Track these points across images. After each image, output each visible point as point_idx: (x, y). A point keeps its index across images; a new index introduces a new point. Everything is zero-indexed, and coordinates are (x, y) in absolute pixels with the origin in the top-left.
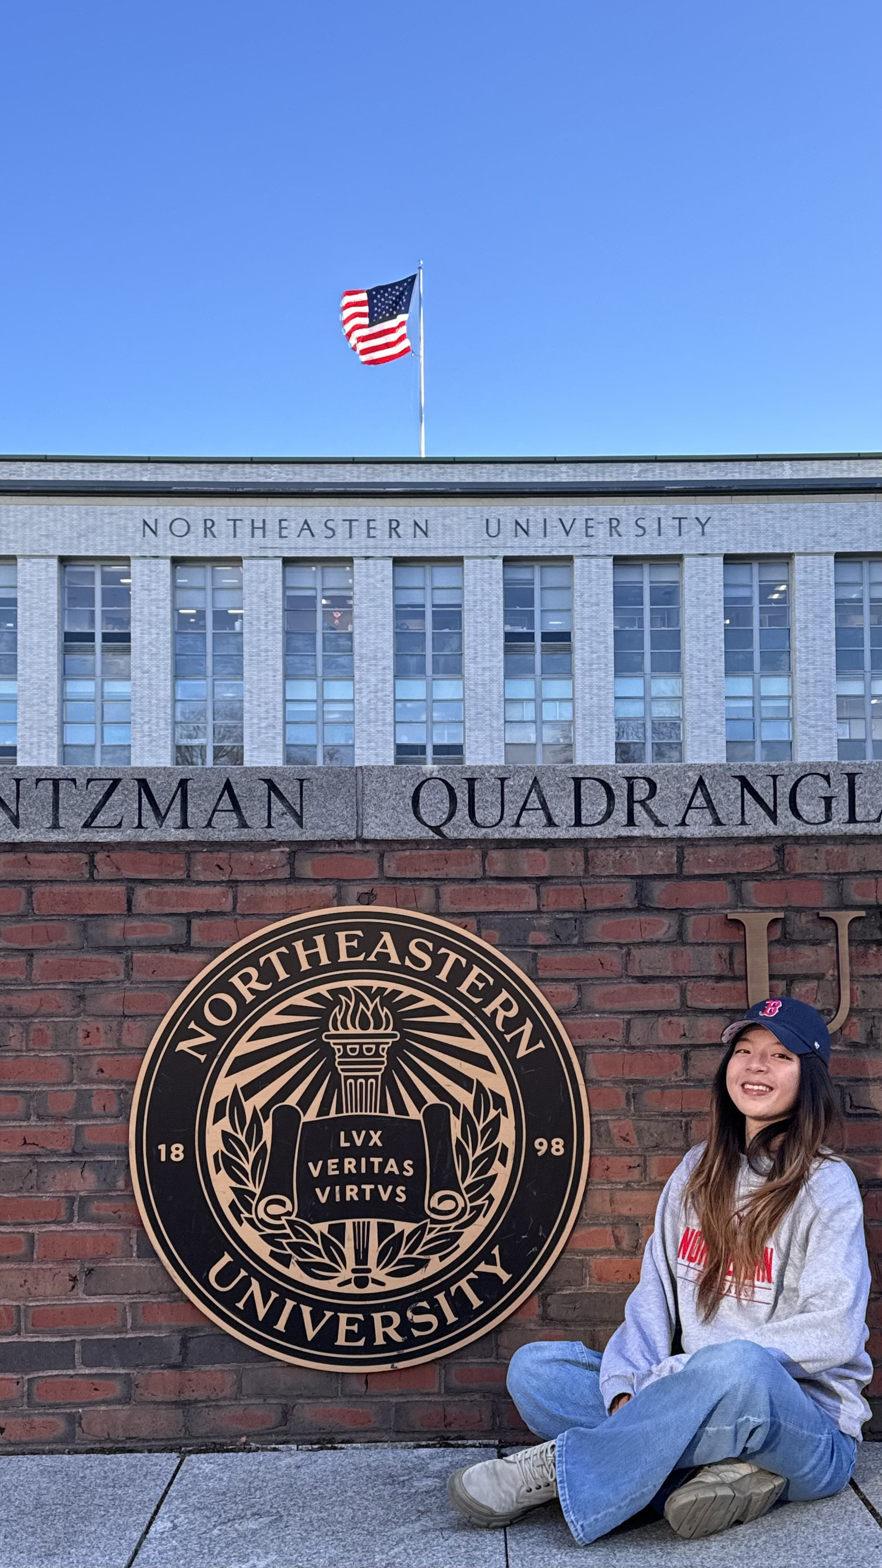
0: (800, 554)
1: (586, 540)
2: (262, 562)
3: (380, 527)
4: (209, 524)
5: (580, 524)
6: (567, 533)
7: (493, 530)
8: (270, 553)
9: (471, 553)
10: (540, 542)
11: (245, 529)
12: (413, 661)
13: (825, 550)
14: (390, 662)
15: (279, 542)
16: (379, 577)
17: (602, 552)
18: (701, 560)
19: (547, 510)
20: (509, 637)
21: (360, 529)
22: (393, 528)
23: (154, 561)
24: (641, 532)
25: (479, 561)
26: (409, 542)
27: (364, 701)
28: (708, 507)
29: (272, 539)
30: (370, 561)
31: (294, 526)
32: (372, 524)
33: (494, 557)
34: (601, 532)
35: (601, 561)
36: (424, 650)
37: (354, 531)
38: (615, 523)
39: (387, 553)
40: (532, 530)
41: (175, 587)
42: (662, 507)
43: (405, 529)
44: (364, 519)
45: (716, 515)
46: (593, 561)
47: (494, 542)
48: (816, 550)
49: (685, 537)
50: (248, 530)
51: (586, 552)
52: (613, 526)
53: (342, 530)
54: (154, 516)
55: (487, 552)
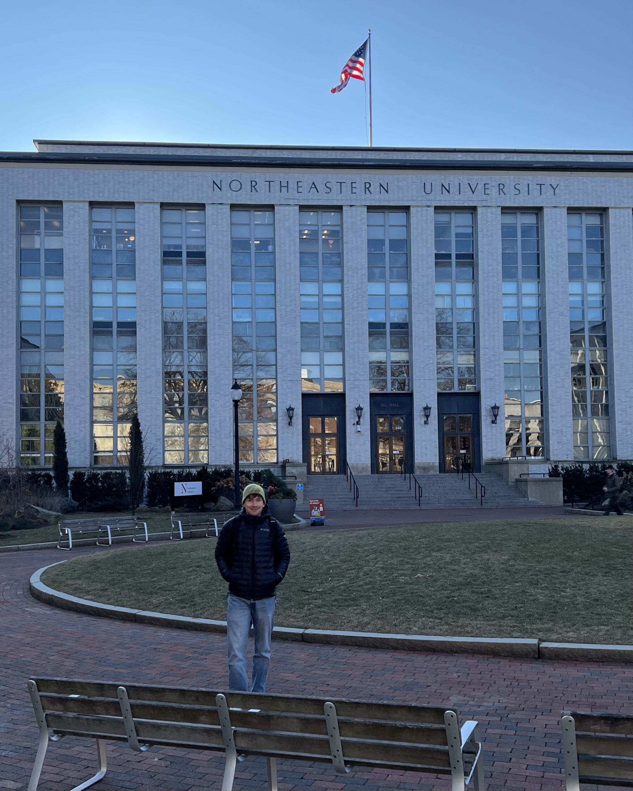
0: (612, 208)
1: (485, 197)
2: (287, 208)
3: (359, 187)
4: (254, 183)
5: (480, 187)
6: (473, 193)
7: (428, 190)
8: (291, 202)
9: (415, 203)
10: (456, 198)
11: (275, 186)
12: (377, 271)
13: (626, 206)
14: (365, 272)
15: (297, 195)
16: (359, 218)
17: (494, 204)
18: (554, 209)
19: (461, 178)
20: (437, 256)
21: (346, 188)
22: (367, 187)
23: (220, 206)
24: (517, 192)
25: (420, 209)
26: (377, 196)
27: (351, 295)
28: (557, 178)
29: (293, 193)
30: (353, 208)
31: (306, 186)
32: (354, 185)
33: (428, 206)
34: (494, 192)
35: (494, 210)
36: (384, 263)
37: (343, 190)
38: (501, 187)
39: (364, 203)
40: (451, 190)
42: (530, 178)
43: (375, 188)
44: (349, 182)
45: (562, 184)
46: (489, 210)
47: (429, 197)
48: (622, 205)
49: (544, 196)
50: (278, 188)
51: (485, 204)
53: (335, 188)
54: (220, 179)
55: (425, 203)
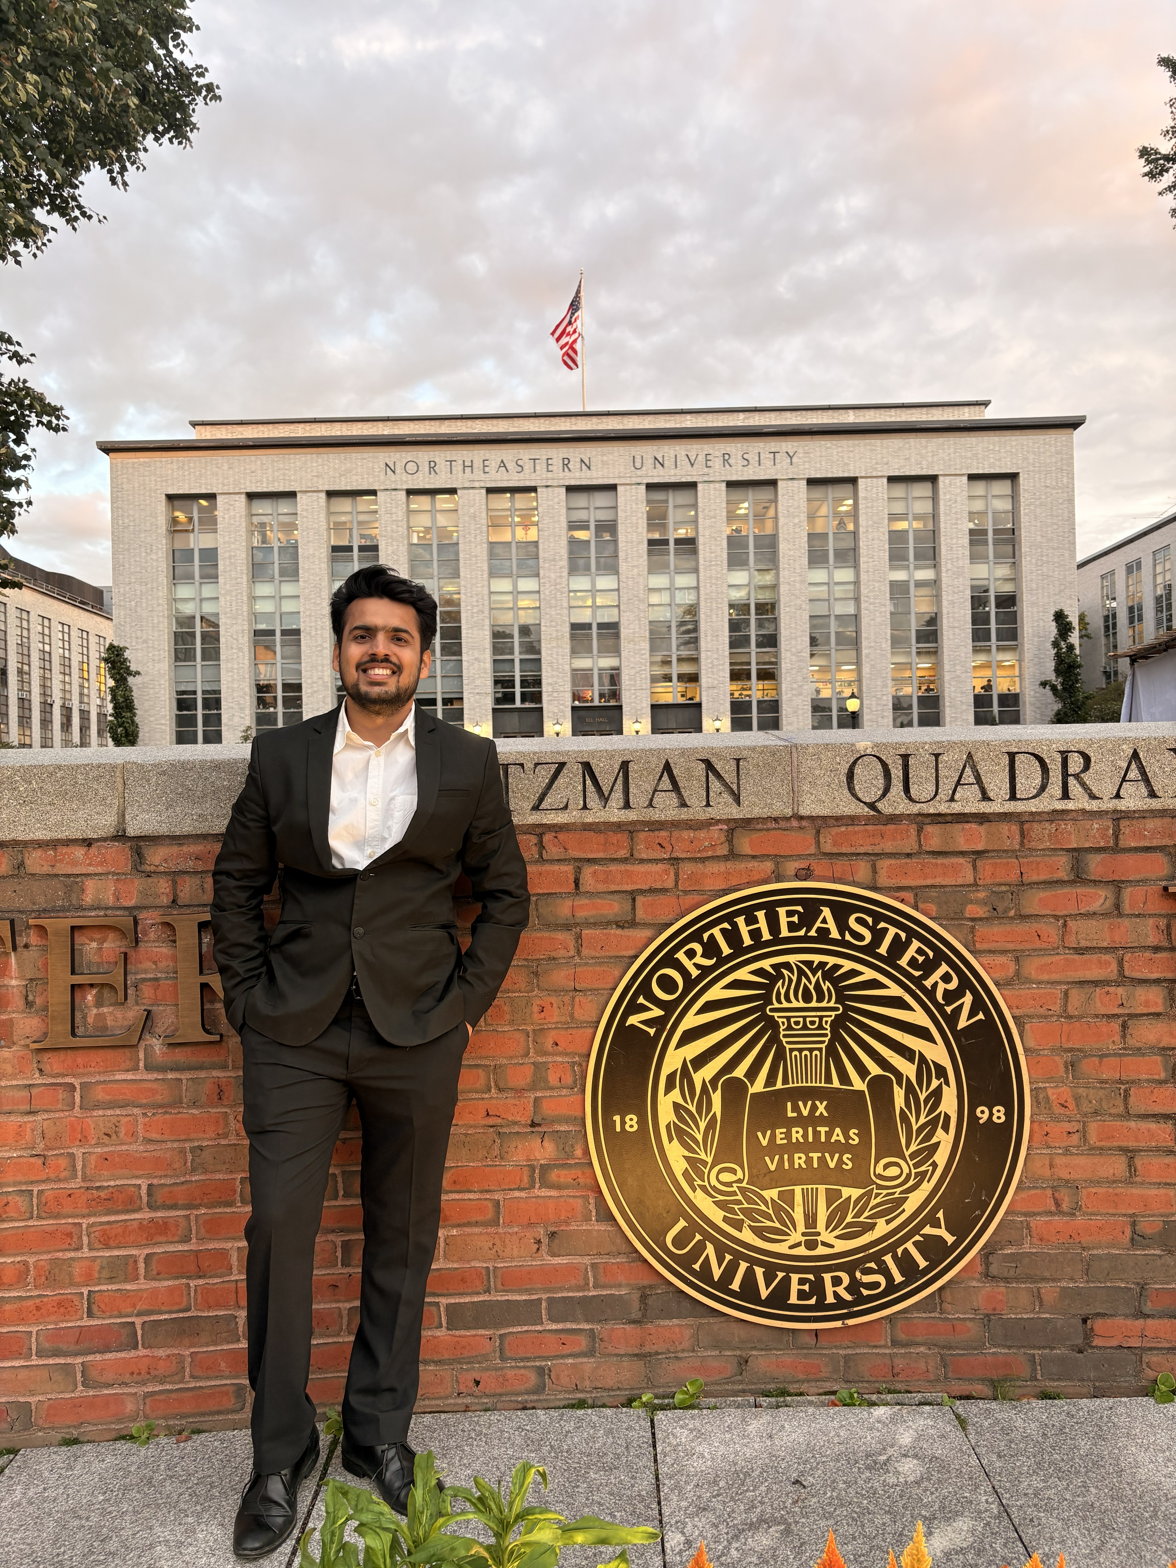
0: (862, 477)
1: (706, 470)
2: (471, 491)
3: (557, 463)
4: (432, 464)
5: (701, 458)
6: (692, 465)
7: (638, 465)
8: (477, 485)
9: (622, 481)
10: (672, 472)
11: (458, 467)
12: (581, 562)
13: (880, 474)
14: (565, 563)
15: (483, 476)
16: (556, 500)
17: (718, 478)
18: (790, 483)
19: (677, 448)
20: (651, 542)
21: (541, 466)
22: (566, 464)
23: (394, 493)
24: (746, 463)
25: (628, 487)
26: (578, 474)
27: (547, 592)
28: (795, 444)
29: (478, 474)
30: (550, 489)
31: (493, 464)
32: (550, 462)
33: (639, 484)
34: (717, 463)
35: (717, 485)
36: (589, 553)
37: (538, 467)
38: (727, 457)
39: (562, 482)
40: (666, 464)
41: (409, 512)
42: (761, 445)
43: (574, 464)
44: (544, 458)
45: (800, 450)
46: (712, 485)
47: (639, 473)
48: (874, 474)
49: (778, 466)
50: (461, 468)
51: (706, 479)
52: (726, 459)
53: (528, 466)
54: (393, 460)
55: (634, 480)
